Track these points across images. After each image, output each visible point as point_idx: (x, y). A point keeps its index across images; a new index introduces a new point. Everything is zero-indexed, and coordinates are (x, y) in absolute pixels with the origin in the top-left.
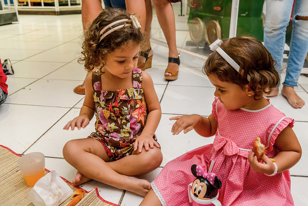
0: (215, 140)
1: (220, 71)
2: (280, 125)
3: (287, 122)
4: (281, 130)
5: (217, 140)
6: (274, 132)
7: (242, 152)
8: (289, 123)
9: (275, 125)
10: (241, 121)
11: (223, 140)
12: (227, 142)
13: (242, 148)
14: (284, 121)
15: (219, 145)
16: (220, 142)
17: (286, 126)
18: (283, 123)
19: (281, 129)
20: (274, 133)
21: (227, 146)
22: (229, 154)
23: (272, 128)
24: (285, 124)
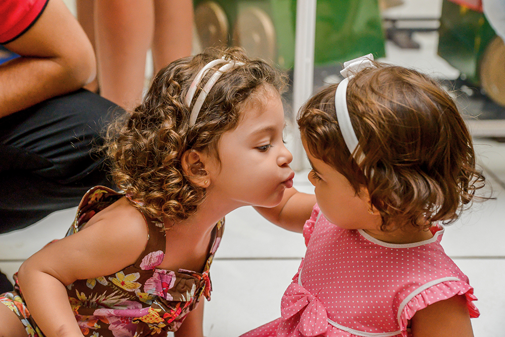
0: (285, 294)
1: (315, 135)
2: (432, 291)
3: (451, 290)
4: (430, 303)
5: (290, 295)
6: (412, 301)
7: (337, 334)
8: (454, 294)
9: (419, 286)
10: (352, 259)
11: (302, 297)
12: (309, 302)
13: (339, 323)
14: (446, 285)
15: (291, 307)
16: (294, 301)
17: (446, 298)
18: (440, 289)
19: (430, 299)
20: (410, 304)
21: (306, 314)
22: (305, 332)
23: (412, 291)
24: (444, 293)
